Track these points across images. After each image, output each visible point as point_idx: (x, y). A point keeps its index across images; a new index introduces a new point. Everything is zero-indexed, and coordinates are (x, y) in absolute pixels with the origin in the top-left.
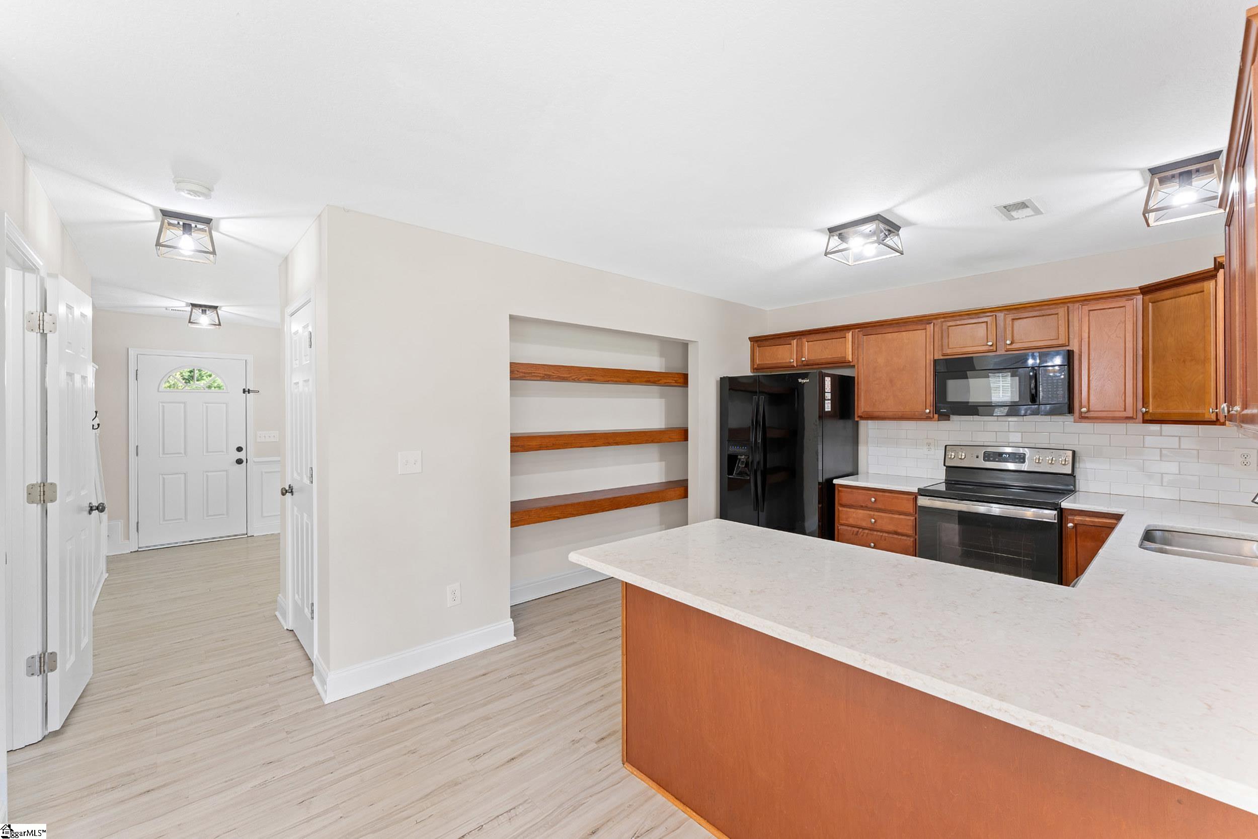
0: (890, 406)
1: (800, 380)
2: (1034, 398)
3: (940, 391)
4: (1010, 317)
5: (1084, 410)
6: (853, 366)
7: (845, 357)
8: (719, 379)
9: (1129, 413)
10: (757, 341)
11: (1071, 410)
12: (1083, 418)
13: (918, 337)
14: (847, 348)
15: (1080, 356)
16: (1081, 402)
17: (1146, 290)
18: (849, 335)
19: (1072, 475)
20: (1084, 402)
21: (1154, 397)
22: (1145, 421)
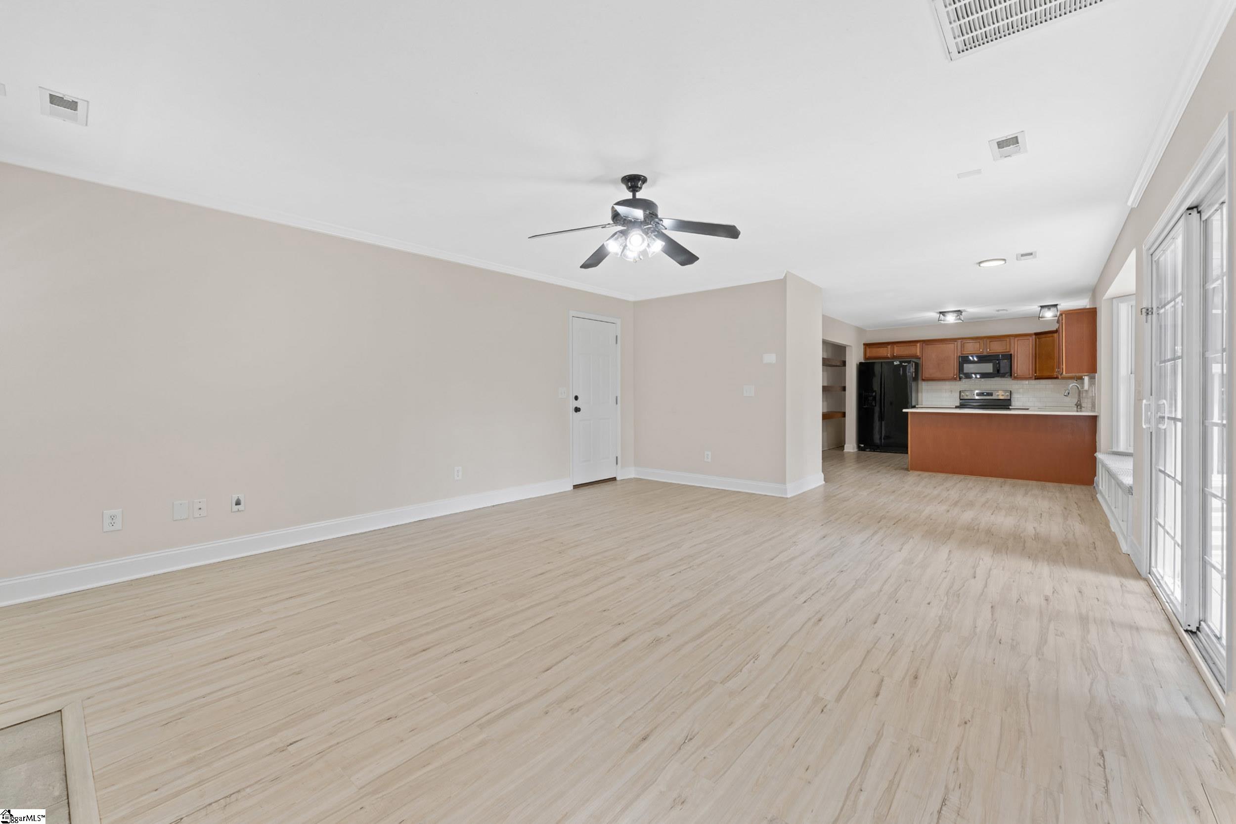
0: (938, 375)
1: (903, 364)
2: (998, 371)
3: (961, 369)
4: (988, 341)
5: (1016, 375)
6: (920, 358)
7: (916, 354)
8: (858, 363)
9: (1031, 376)
10: (867, 345)
11: (1011, 375)
12: (1016, 378)
13: (951, 346)
14: (917, 350)
15: (1014, 356)
16: (1014, 372)
17: (1036, 334)
18: (918, 345)
19: (1010, 400)
20: (1016, 372)
21: (1039, 370)
22: (1036, 379)
